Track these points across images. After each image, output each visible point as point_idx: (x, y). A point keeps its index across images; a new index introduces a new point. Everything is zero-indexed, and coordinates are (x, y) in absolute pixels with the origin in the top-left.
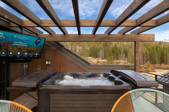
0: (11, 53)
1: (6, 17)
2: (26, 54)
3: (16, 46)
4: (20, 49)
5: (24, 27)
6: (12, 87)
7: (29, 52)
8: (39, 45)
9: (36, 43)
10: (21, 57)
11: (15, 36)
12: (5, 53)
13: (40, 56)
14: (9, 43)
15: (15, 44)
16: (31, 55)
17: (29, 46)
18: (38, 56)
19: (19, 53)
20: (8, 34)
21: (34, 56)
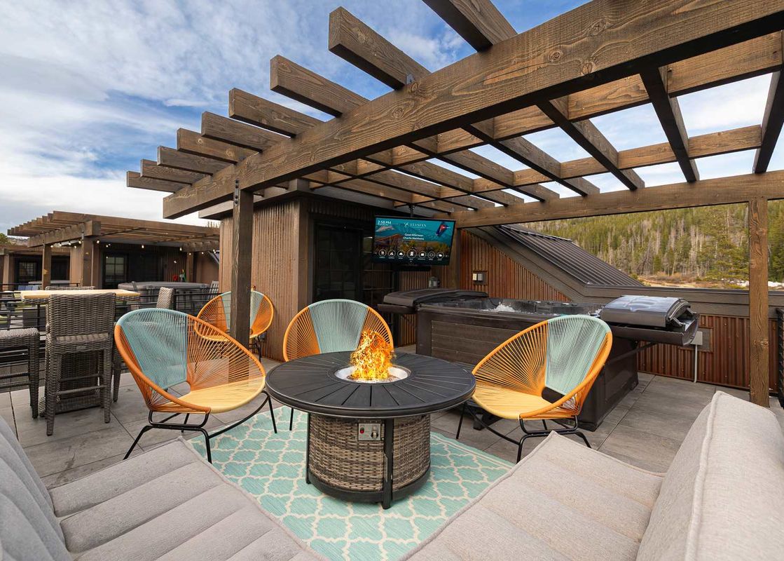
0: (401, 254)
1: (382, 195)
2: (422, 255)
3: (408, 241)
4: (413, 246)
5: (416, 204)
6: (385, 303)
7: (427, 251)
8: (443, 236)
9: (438, 232)
10: (415, 260)
11: (407, 223)
12: (394, 253)
13: (448, 258)
14: (398, 237)
15: (407, 237)
16: (431, 256)
17: (427, 239)
18: (444, 259)
19: (412, 254)
20: (398, 222)
21: (435, 258)
